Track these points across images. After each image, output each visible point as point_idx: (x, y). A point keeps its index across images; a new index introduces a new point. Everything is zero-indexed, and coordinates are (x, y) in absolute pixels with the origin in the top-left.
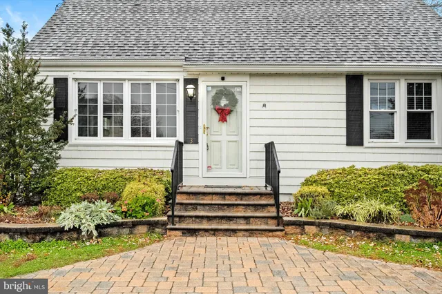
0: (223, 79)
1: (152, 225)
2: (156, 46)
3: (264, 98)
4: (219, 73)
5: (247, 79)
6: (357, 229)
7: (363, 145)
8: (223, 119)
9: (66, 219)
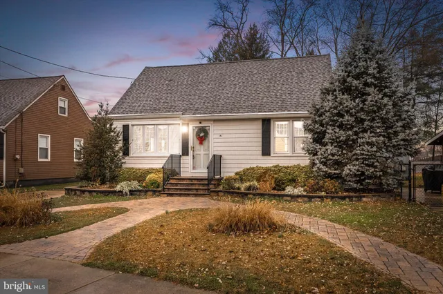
0: (200, 123)
1: (155, 191)
2: (172, 106)
3: (220, 132)
4: (198, 120)
5: (212, 122)
6: (241, 193)
7: (270, 155)
8: (201, 143)
9: (118, 188)
